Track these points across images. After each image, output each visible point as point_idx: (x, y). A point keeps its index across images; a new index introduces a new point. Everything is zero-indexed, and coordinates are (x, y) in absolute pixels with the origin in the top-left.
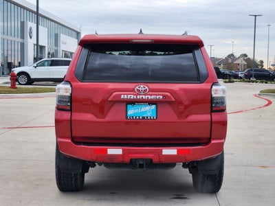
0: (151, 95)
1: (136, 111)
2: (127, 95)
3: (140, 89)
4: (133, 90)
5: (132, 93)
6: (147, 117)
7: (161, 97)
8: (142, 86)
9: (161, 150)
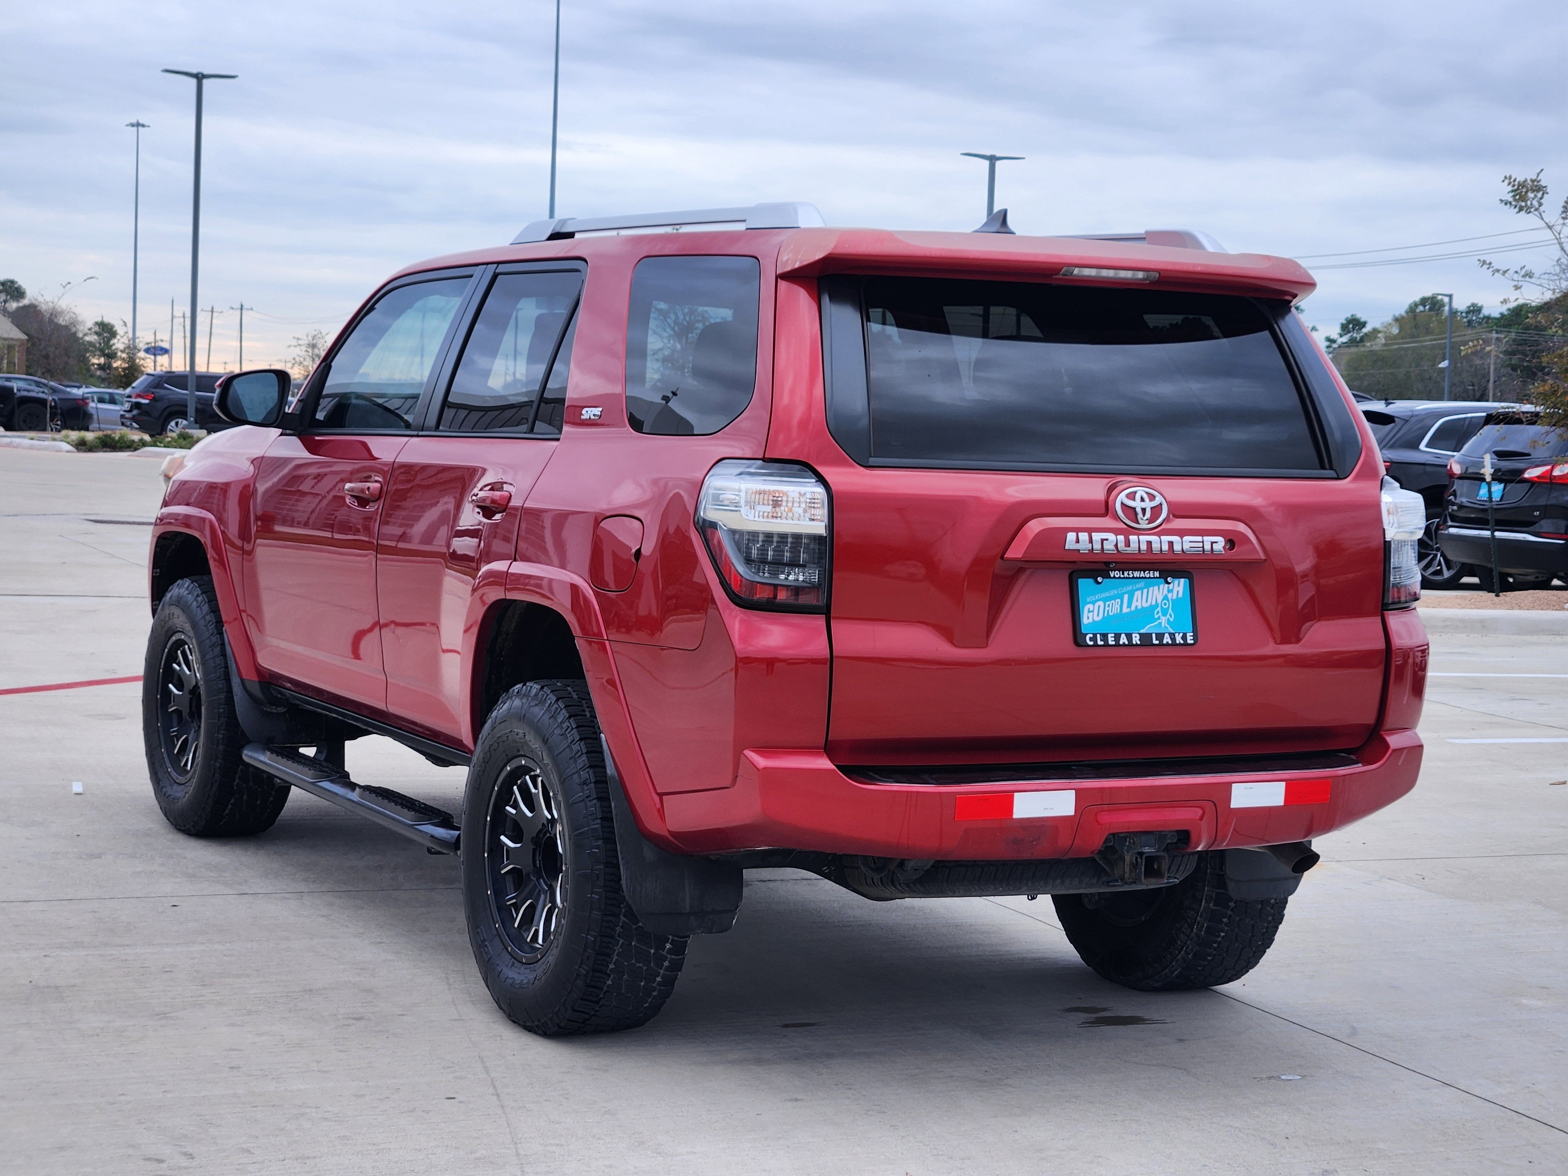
0: (1181, 533)
1: (1114, 607)
2: (1090, 531)
3: (1137, 504)
4: (1106, 509)
5: (1107, 522)
6: (1160, 636)
7: (1220, 544)
8: (1141, 492)
9: (1228, 787)
